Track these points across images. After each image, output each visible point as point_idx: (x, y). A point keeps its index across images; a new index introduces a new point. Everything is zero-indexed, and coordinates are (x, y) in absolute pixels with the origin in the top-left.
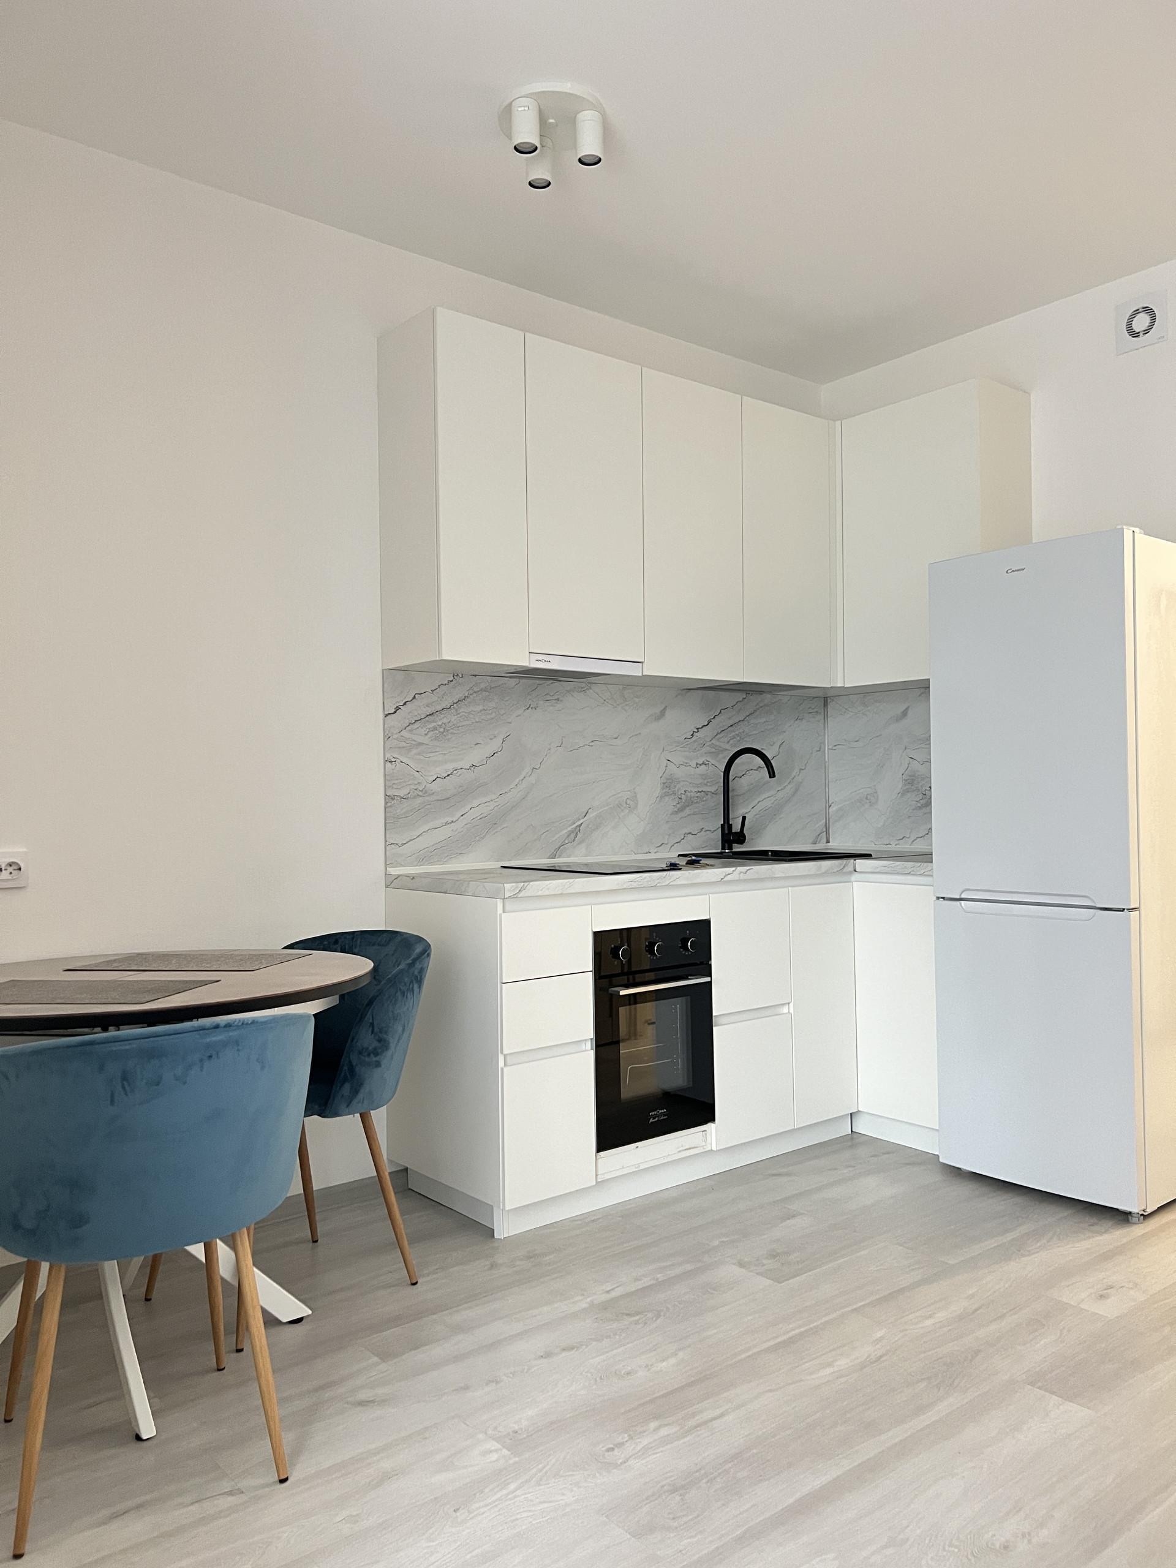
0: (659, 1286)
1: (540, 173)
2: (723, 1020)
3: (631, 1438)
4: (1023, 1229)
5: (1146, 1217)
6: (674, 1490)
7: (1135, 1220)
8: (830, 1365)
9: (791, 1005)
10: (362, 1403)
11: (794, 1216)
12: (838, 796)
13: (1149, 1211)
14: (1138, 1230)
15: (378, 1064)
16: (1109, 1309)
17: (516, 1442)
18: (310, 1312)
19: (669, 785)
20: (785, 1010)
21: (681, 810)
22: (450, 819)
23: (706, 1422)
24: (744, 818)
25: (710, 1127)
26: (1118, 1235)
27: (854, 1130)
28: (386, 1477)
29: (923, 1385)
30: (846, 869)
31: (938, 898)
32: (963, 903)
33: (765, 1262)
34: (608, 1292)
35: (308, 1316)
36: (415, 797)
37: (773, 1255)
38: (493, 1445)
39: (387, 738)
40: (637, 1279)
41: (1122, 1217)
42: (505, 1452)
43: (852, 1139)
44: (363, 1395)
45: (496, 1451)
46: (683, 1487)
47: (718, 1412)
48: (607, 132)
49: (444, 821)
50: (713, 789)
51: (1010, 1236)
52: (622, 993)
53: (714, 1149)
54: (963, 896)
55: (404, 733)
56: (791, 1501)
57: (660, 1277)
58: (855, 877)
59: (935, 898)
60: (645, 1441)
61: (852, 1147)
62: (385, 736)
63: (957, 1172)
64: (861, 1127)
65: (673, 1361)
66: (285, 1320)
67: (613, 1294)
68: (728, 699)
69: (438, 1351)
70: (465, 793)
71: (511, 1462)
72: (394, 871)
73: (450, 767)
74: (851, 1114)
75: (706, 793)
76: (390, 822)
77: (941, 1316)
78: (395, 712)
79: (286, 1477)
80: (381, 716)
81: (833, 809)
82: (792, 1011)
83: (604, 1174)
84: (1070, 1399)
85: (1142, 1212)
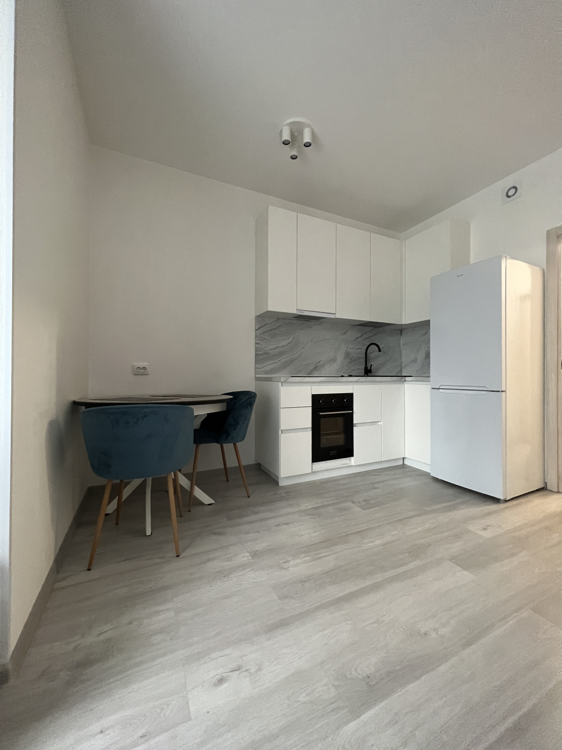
0: (323, 506)
1: (294, 153)
2: (357, 425)
3: (294, 559)
4: (459, 501)
5: (506, 501)
6: (302, 582)
7: (502, 502)
8: (373, 542)
9: (382, 422)
10: (215, 533)
11: (376, 488)
12: (404, 360)
13: (508, 499)
14: (502, 506)
15: (235, 429)
16: (487, 534)
17: (255, 555)
18: (214, 502)
19: (347, 355)
20: (380, 423)
21: (351, 362)
22: (275, 361)
23: (321, 557)
24: (371, 365)
25: (352, 458)
26: (493, 507)
27: (404, 463)
28: (209, 560)
29: (406, 555)
30: (402, 380)
31: (432, 388)
32: (440, 390)
33: (362, 502)
34: (306, 506)
35: (214, 503)
36: (264, 355)
37: (365, 501)
38: (247, 554)
39: (256, 337)
40: (317, 504)
41: (496, 500)
42: (250, 558)
43: (403, 466)
44: (216, 531)
45: (247, 557)
46: (304, 581)
47: (327, 554)
48: (313, 135)
49: (273, 362)
50: (362, 357)
51: (451, 503)
52: (321, 414)
53: (353, 465)
54: (440, 388)
55: (261, 336)
56: (342, 594)
57: (325, 503)
58: (406, 383)
59: (431, 388)
60: (298, 561)
61: (403, 468)
62: (255, 336)
63: (436, 480)
64: (407, 462)
65: (318, 533)
66: (206, 503)
67: (308, 507)
68: (368, 329)
69: (246, 519)
70: (281, 354)
71: (250, 561)
72: (257, 376)
73: (275, 346)
74: (403, 458)
75: (360, 358)
76: (257, 361)
77: (420, 529)
78: (259, 329)
79: (179, 555)
80: (254, 330)
81: (403, 365)
82: (382, 424)
83: (315, 469)
84: (465, 570)
85: (505, 499)
